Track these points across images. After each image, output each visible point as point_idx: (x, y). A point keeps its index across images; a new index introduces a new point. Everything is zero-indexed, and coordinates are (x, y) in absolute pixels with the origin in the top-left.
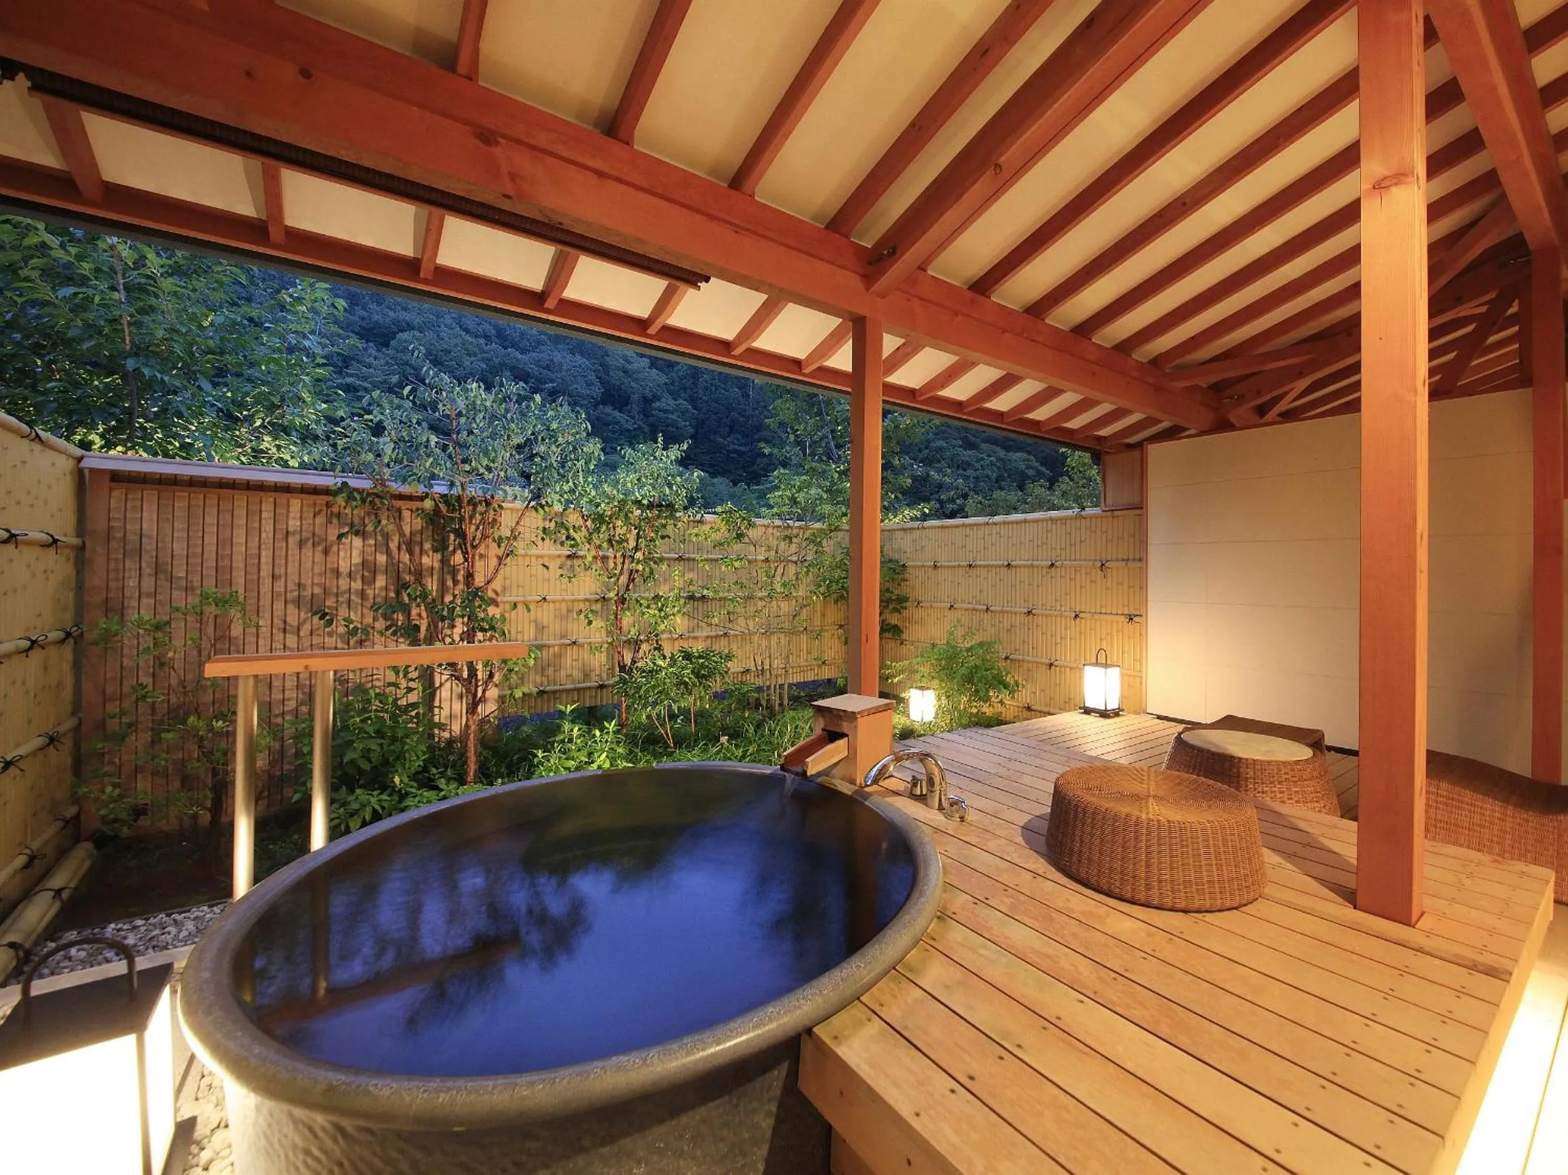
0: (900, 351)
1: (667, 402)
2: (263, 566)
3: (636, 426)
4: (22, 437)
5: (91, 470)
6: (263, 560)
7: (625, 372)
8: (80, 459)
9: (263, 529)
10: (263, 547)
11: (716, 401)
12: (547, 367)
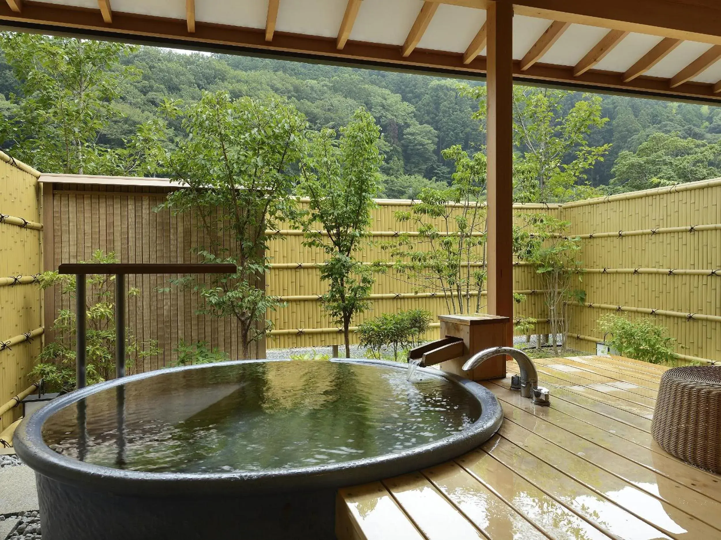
0: (549, 32)
1: (415, 127)
2: (130, 239)
3: (392, 148)
4: (6, 162)
5: (45, 183)
6: (130, 235)
7: (383, 106)
8: (38, 178)
9: (129, 216)
10: (129, 227)
11: (453, 121)
12: (329, 110)
